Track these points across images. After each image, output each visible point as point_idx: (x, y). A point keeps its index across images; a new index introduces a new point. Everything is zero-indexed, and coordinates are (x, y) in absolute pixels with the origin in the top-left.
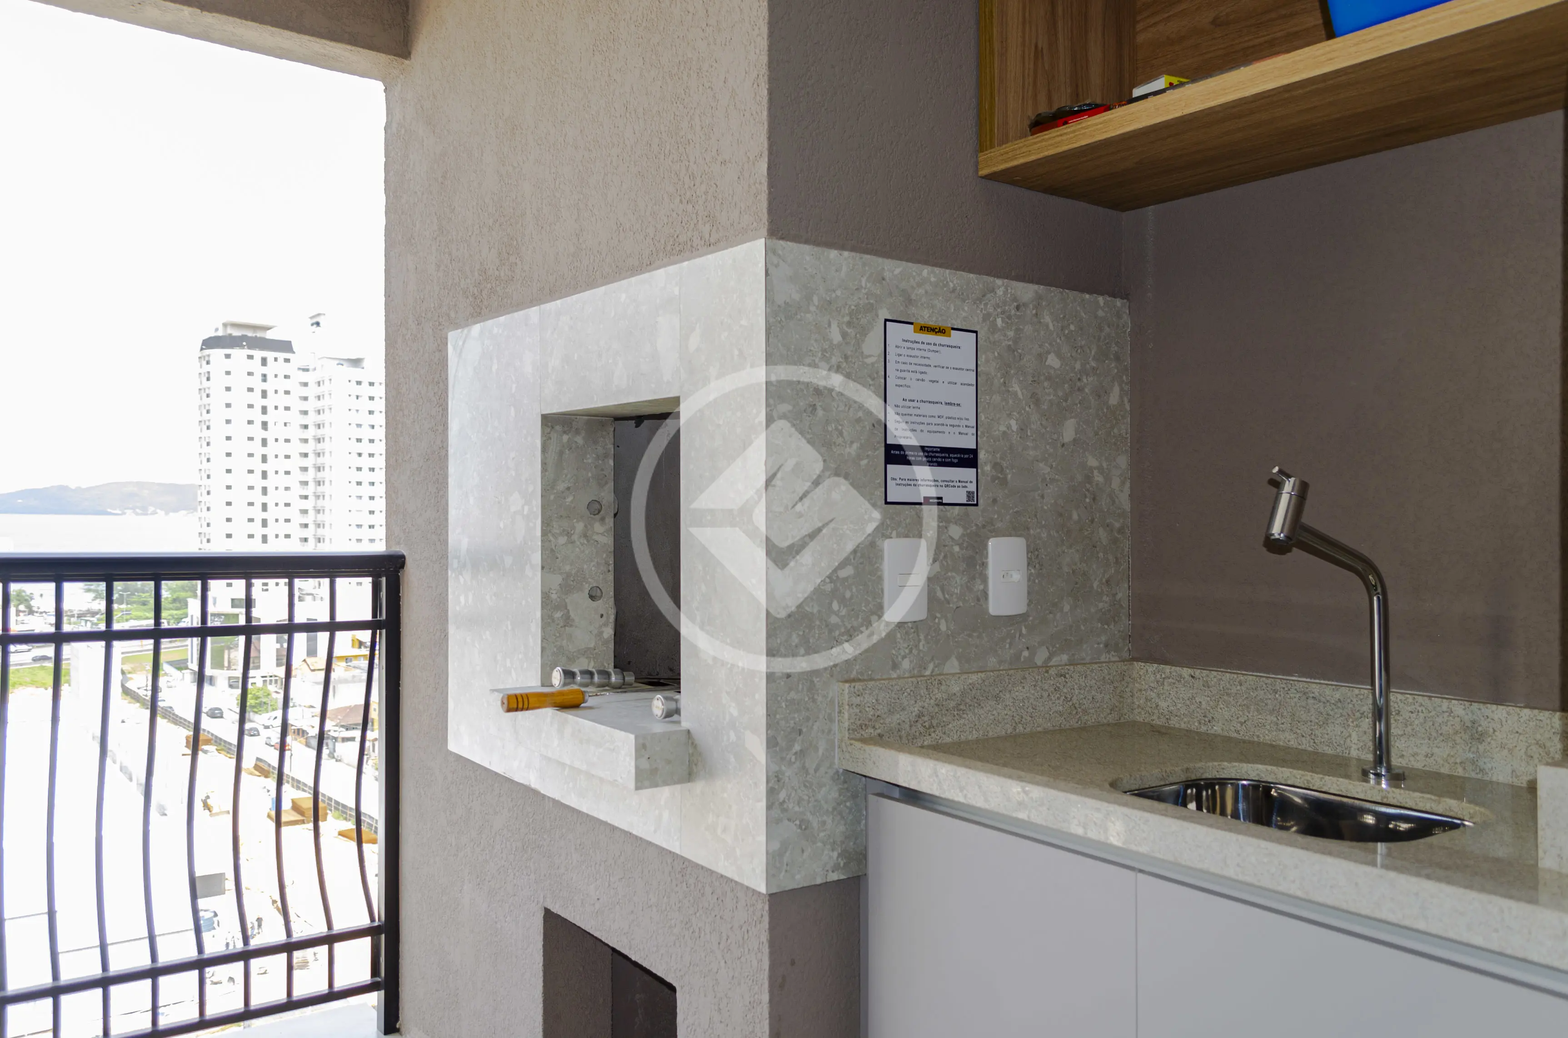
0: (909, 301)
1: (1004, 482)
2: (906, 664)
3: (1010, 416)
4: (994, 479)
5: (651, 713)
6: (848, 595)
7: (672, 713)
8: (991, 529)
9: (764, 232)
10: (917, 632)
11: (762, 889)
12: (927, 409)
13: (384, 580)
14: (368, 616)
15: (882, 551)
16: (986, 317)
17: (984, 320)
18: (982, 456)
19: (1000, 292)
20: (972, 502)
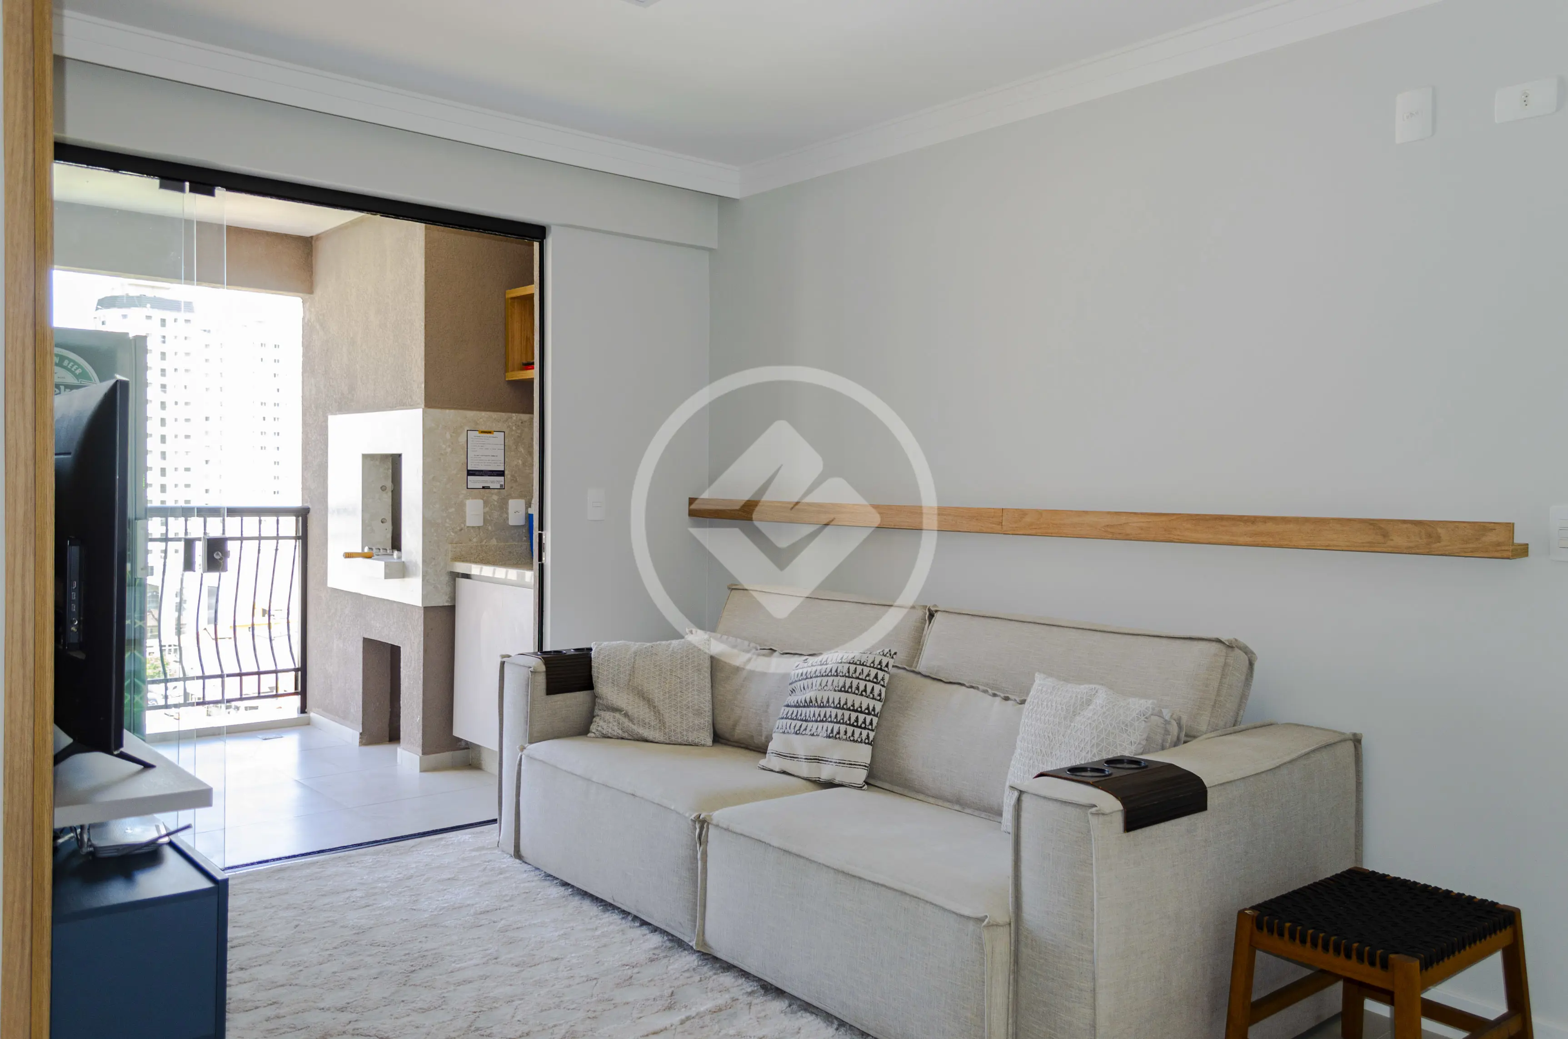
0: (477, 424)
1: (516, 481)
2: (475, 540)
3: (518, 459)
4: (511, 480)
5: (393, 558)
6: (452, 517)
7: (399, 558)
8: (510, 496)
9: (423, 406)
10: (479, 529)
11: (421, 606)
12: (483, 458)
13: (300, 518)
14: (294, 535)
15: (465, 504)
16: (509, 427)
17: (507, 428)
18: (506, 473)
19: (514, 418)
20: (502, 487)
